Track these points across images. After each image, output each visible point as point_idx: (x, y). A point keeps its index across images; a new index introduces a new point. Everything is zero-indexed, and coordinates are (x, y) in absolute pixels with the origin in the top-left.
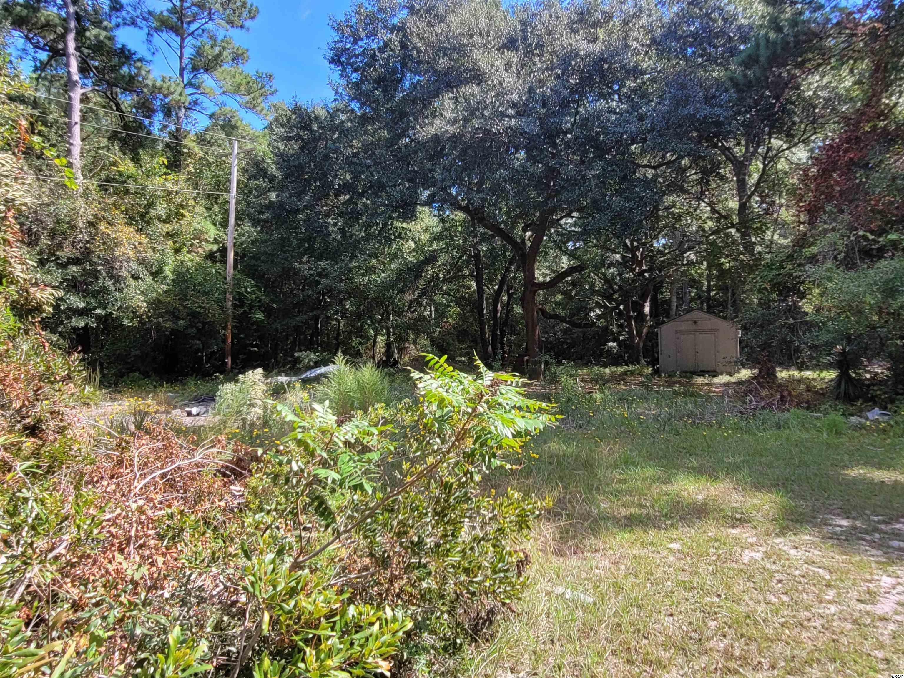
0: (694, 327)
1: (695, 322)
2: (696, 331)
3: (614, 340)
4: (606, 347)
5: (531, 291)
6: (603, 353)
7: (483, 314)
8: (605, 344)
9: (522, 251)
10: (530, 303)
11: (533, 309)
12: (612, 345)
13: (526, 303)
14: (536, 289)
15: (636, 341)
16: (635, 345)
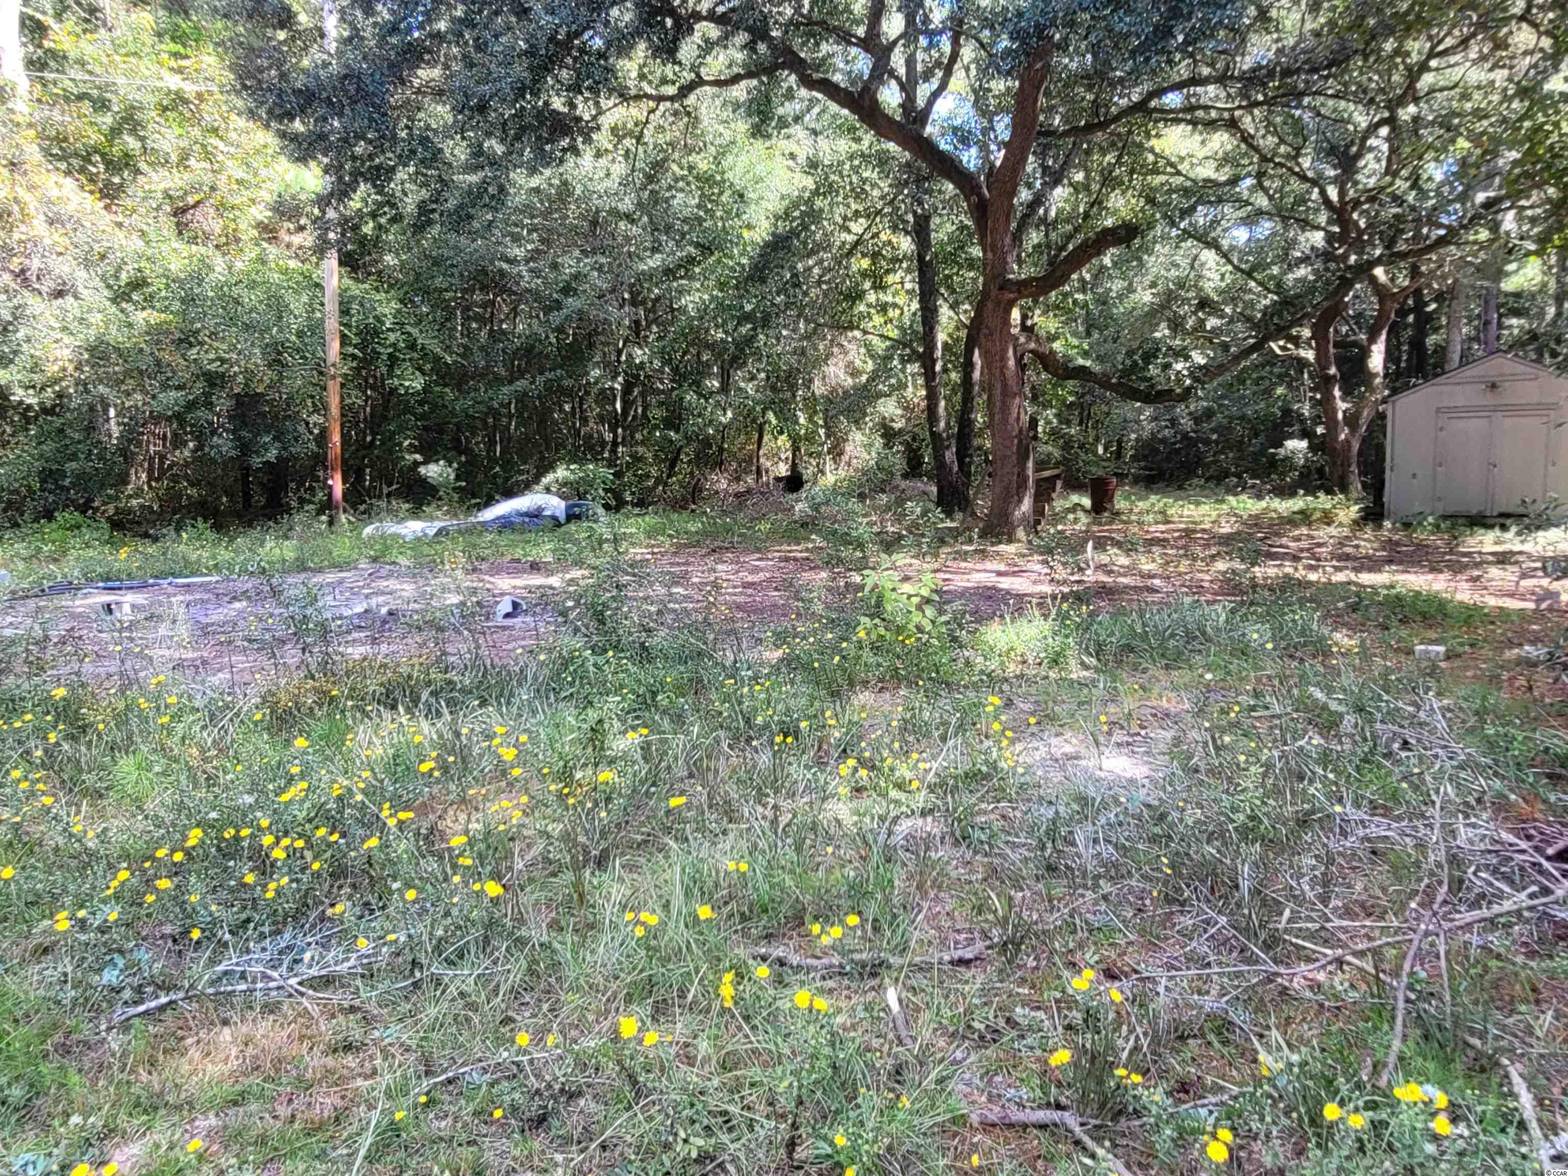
0: (1490, 399)
1: (1494, 386)
2: (1495, 409)
3: (1306, 434)
4: (1281, 451)
5: (998, 303)
6: (1273, 464)
7: (934, 373)
8: (1281, 445)
9: (980, 195)
10: (996, 336)
11: (1005, 351)
12: (1297, 446)
13: (986, 336)
14: (1012, 296)
15: (1343, 437)
16: (1339, 447)
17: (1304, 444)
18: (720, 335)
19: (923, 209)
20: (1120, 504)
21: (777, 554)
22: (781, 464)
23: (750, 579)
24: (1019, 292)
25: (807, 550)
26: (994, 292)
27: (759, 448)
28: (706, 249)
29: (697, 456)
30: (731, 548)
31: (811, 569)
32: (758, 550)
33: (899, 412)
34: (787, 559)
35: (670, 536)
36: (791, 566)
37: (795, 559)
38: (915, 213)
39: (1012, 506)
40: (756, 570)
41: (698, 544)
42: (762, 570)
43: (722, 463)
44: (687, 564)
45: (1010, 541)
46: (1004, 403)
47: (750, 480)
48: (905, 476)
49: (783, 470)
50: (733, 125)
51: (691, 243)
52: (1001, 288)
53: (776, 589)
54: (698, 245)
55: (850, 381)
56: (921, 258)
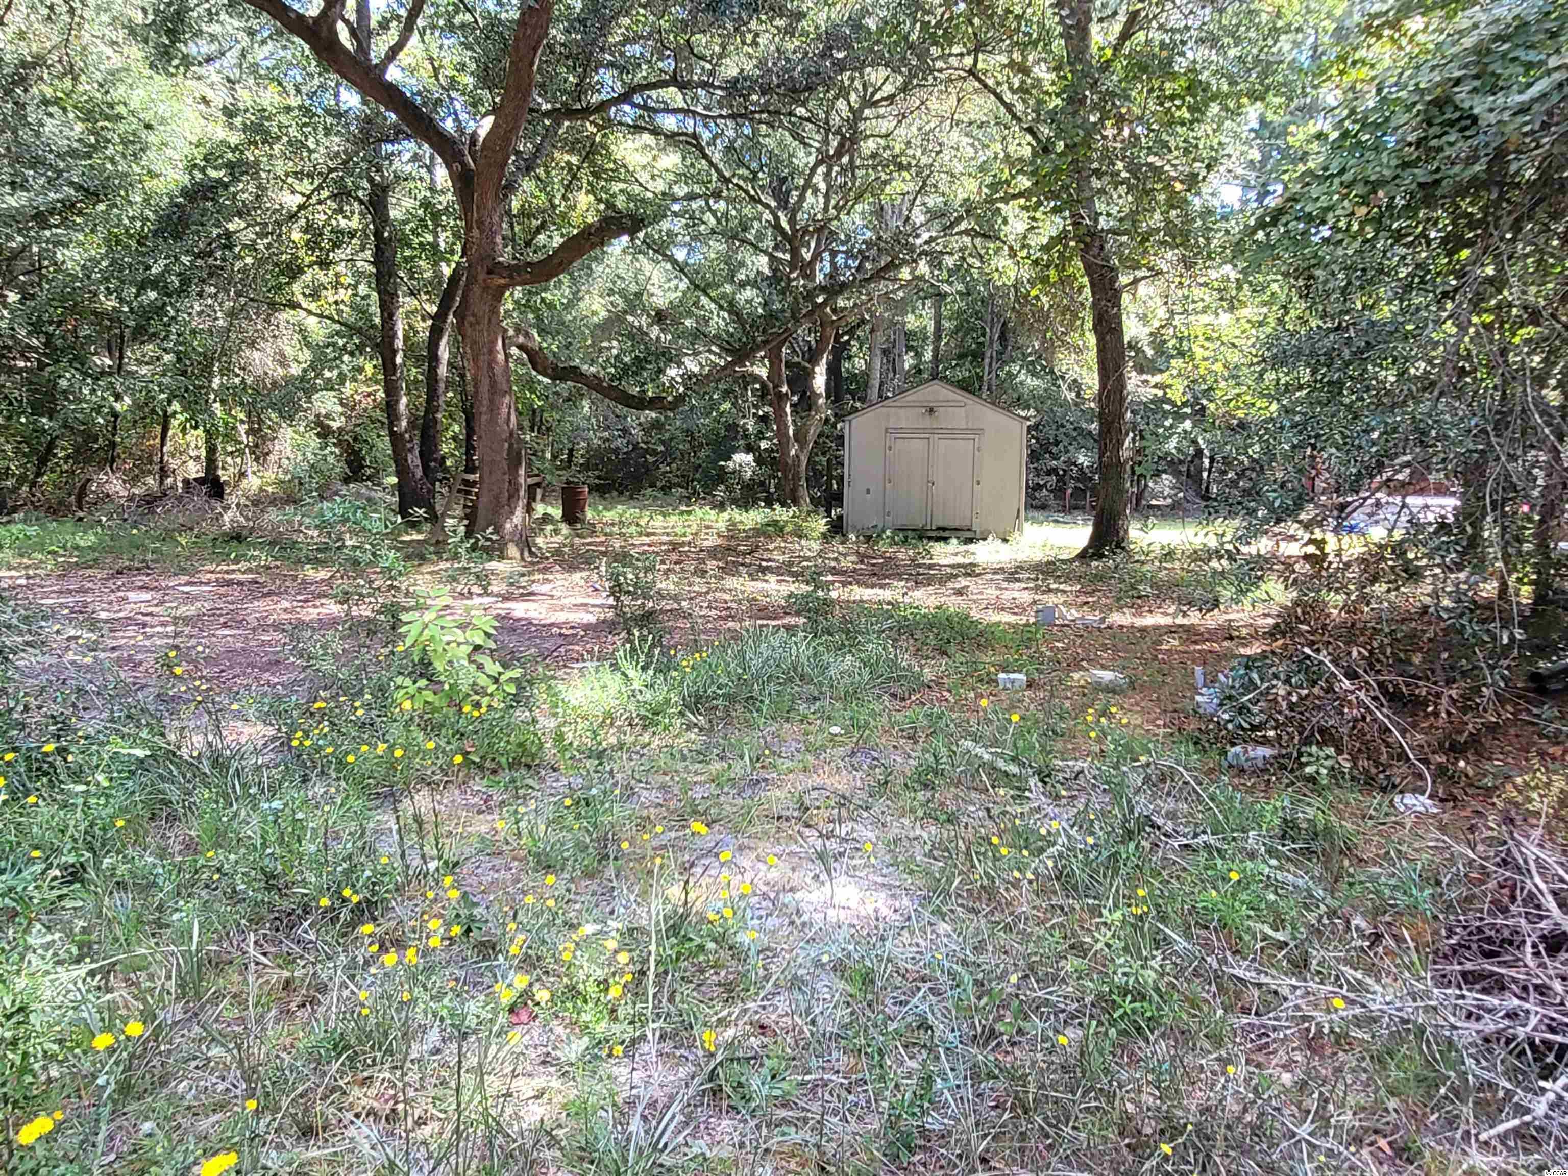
0: (927, 422)
1: (931, 411)
2: (933, 431)
3: (749, 449)
4: (731, 464)
5: (486, 288)
6: (722, 477)
7: (394, 365)
8: (729, 458)
9: (464, 164)
10: (484, 325)
11: (494, 342)
12: (743, 460)
13: (471, 325)
14: (502, 281)
15: (793, 452)
16: (790, 462)
17: (750, 458)
18: (111, 303)
19: (382, 176)
20: (589, 514)
21: (213, 577)
22: (191, 463)
23: (183, 611)
24: (511, 277)
25: (250, 570)
26: (482, 276)
27: (163, 444)
28: (92, 195)
29: (77, 451)
30: (145, 568)
31: (265, 595)
32: (183, 571)
33: (340, 409)
34: (229, 583)
35: (54, 553)
36: (236, 592)
37: (240, 584)
38: (371, 180)
39: (502, 518)
40: (189, 599)
41: (95, 564)
42: (196, 598)
43: (113, 461)
44: (82, 591)
45: (502, 557)
46: (492, 401)
47: (151, 481)
48: (346, 481)
49: (194, 470)
50: (126, 50)
51: (71, 184)
52: (490, 272)
53: (225, 625)
54: (79, 188)
55: (281, 371)
56: (378, 234)
